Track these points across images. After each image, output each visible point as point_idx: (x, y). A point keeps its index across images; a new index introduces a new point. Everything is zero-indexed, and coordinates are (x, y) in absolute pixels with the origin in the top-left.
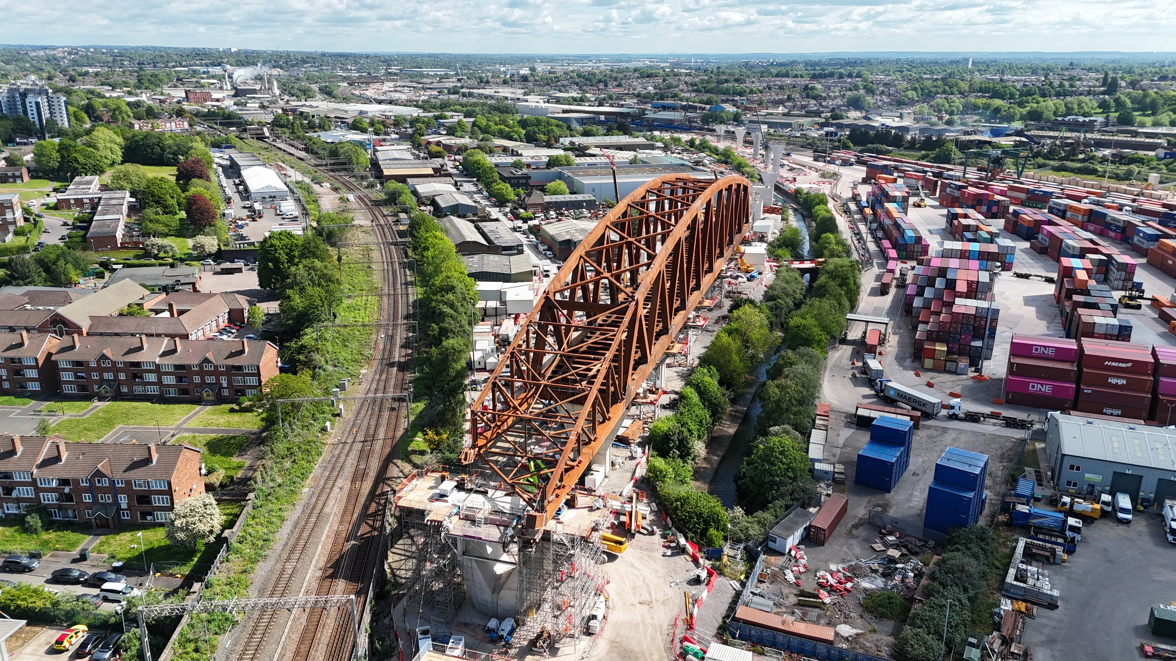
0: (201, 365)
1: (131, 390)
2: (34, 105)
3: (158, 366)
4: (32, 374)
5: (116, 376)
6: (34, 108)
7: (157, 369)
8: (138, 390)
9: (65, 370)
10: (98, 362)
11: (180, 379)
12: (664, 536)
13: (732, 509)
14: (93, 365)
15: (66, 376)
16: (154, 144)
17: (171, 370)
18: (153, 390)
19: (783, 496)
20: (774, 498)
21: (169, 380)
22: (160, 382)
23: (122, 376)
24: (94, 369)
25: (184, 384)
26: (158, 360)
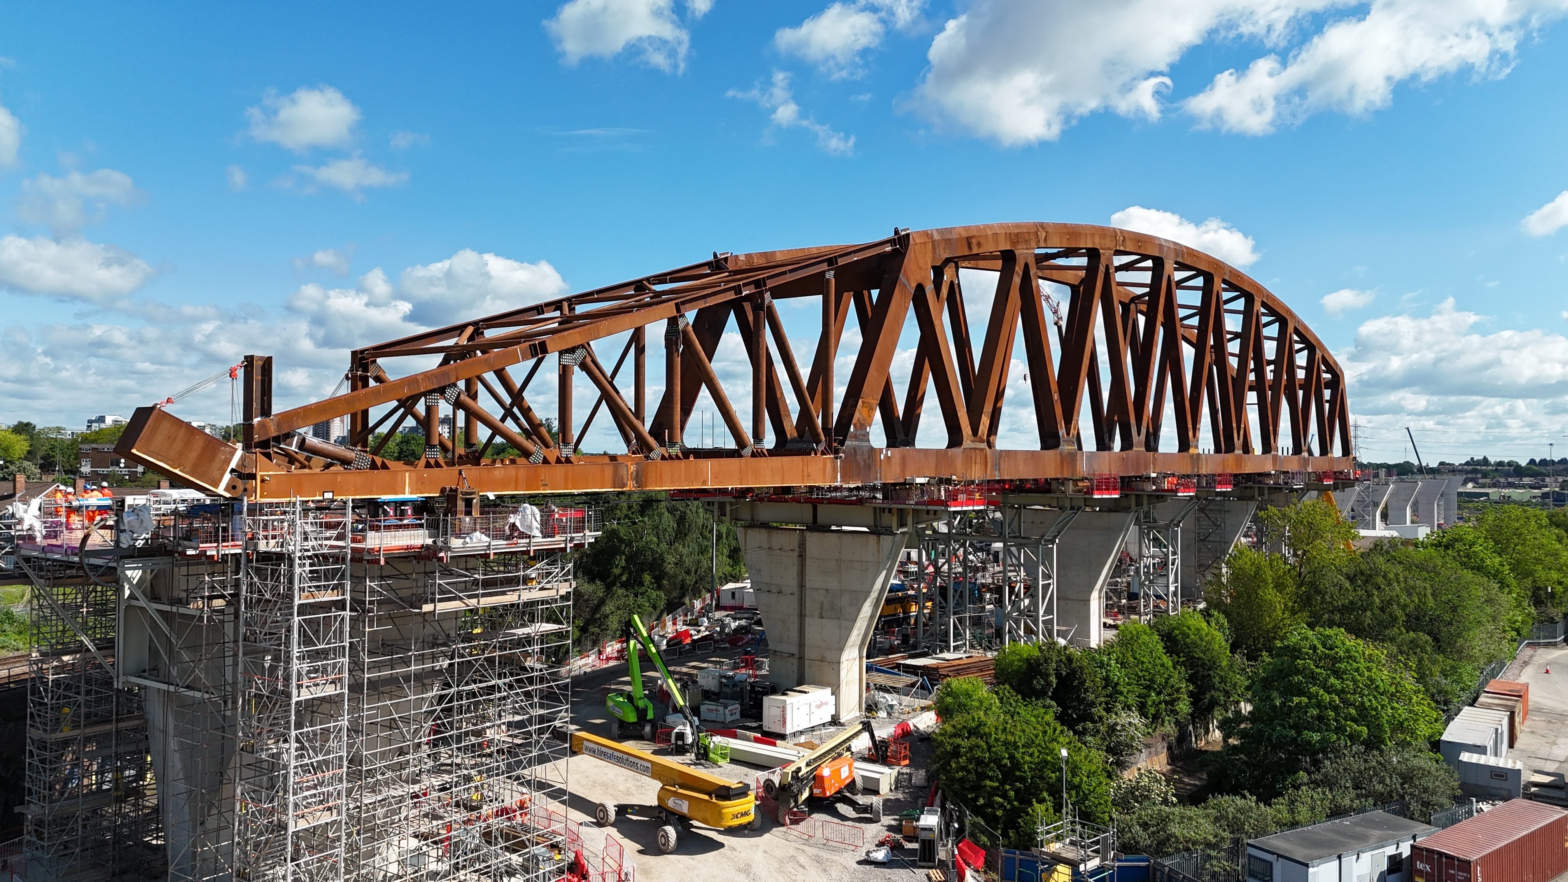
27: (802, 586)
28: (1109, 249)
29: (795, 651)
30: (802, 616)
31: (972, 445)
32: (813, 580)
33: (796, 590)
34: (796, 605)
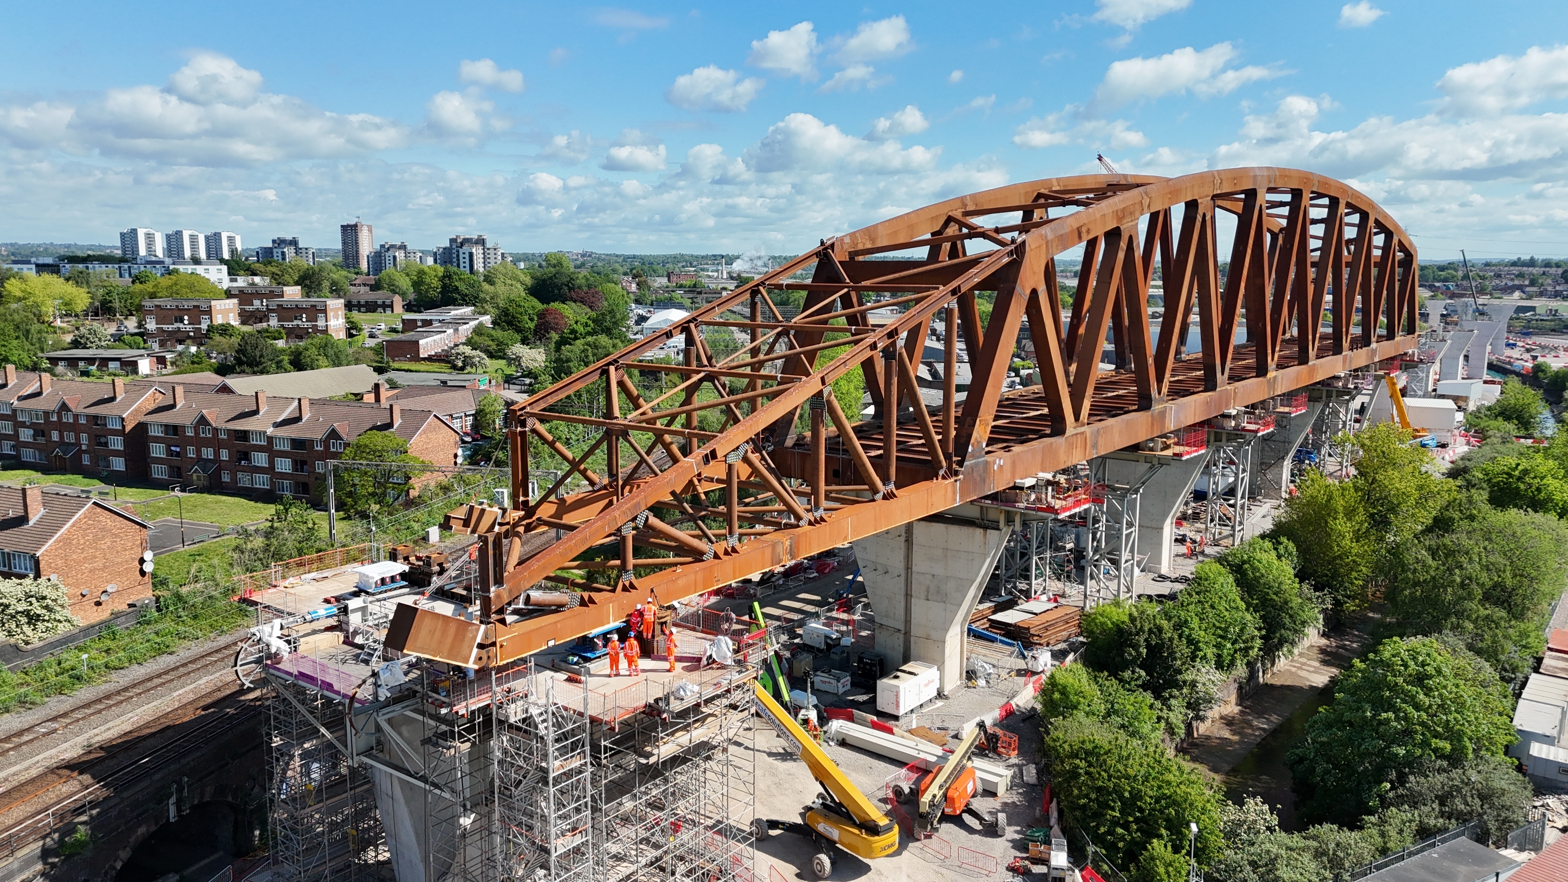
0: (326, 442)
1: (234, 480)
2: (467, 256)
3: (270, 439)
4: (117, 443)
5: (217, 454)
6: (467, 260)
7: (270, 444)
8: (244, 480)
9: (157, 440)
10: (196, 429)
11: (299, 464)
12: (1020, 845)
13: (1240, 803)
14: (190, 433)
15: (157, 451)
16: (562, 284)
17: (287, 448)
18: (261, 482)
19: (1414, 801)
20: (1385, 803)
21: (284, 465)
22: (271, 469)
23: (224, 455)
24: (190, 441)
25: (303, 475)
26: (270, 431)
27: (908, 568)
28: (1207, 196)
29: (902, 628)
30: (908, 596)
31: (1074, 432)
32: (920, 564)
33: (903, 573)
34: (903, 586)
